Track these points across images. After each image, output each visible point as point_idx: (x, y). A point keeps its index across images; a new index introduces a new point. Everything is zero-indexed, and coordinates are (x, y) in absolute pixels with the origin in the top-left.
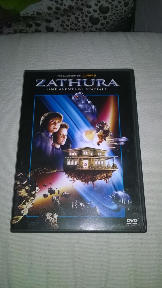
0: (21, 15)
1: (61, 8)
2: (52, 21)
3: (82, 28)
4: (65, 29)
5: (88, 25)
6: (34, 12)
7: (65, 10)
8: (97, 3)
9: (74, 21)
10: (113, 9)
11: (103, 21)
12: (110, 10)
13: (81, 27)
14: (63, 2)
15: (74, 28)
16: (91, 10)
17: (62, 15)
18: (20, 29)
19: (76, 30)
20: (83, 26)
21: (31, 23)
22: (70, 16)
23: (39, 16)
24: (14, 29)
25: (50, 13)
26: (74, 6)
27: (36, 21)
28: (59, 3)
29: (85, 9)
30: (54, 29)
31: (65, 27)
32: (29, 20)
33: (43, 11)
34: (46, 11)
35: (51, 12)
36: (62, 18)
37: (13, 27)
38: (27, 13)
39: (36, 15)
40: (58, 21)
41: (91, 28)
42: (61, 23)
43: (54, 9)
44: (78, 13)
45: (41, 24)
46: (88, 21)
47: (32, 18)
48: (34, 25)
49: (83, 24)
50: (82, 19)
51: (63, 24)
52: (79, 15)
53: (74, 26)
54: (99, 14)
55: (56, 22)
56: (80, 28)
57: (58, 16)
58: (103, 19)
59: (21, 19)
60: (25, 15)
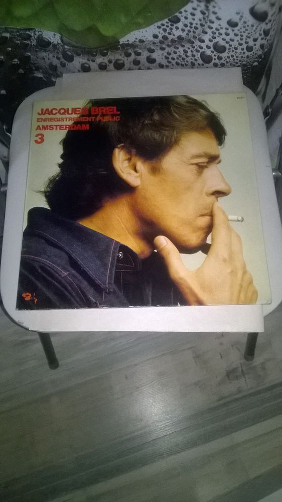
0: (121, 43)
2: (156, 51)
3: (190, 64)
4: (169, 62)
5: (197, 62)
6: (136, 39)
8: (212, 39)
9: (182, 55)
10: (231, 50)
11: (217, 61)
12: (227, 50)
13: (190, 62)
14: (171, 31)
15: (180, 63)
16: (203, 45)
17: (169, 46)
19: (182, 65)
20: (192, 62)
21: (130, 51)
22: (178, 48)
23: (141, 44)
26: (184, 36)
27: (136, 50)
29: (197, 43)
30: (157, 59)
31: (170, 60)
32: (129, 48)
34: (151, 38)
35: (156, 40)
36: (168, 49)
38: (128, 41)
39: (138, 43)
40: (163, 52)
42: (165, 54)
43: (160, 37)
44: (187, 45)
46: (198, 58)
47: (133, 46)
48: (133, 54)
49: (192, 59)
50: (191, 53)
51: (168, 56)
52: (189, 49)
53: (181, 60)
54: (213, 52)
55: (161, 52)
56: (187, 63)
57: (164, 46)
58: (218, 58)
60: (125, 43)
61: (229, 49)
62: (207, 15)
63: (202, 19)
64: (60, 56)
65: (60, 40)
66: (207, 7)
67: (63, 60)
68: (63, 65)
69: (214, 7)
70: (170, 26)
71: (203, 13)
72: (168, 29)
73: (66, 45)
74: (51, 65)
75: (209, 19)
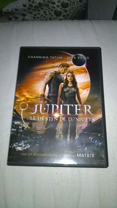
0: (4, 12)
1: (33, 5)
2: (27, 14)
5: (53, 17)
6: (13, 8)
7: (36, 6)
9: (43, 14)
10: (71, 4)
11: (65, 14)
13: (48, 18)
16: (55, 6)
17: (34, 10)
19: (44, 20)
20: (50, 18)
21: (11, 17)
22: (39, 11)
23: (16, 12)
26: (42, 3)
27: (15, 16)
28: (31, 1)
29: (51, 5)
31: (37, 18)
32: (10, 14)
33: (19, 8)
34: (22, 7)
35: (25, 8)
36: (34, 13)
38: (8, 10)
39: (14, 11)
40: (31, 15)
41: (56, 19)
42: (33, 16)
44: (45, 8)
45: (19, 17)
46: (53, 14)
48: (13, 18)
49: (49, 16)
50: (49, 12)
51: (35, 17)
52: (46, 10)
53: (43, 18)
54: (61, 9)
57: (31, 11)
58: (64, 12)
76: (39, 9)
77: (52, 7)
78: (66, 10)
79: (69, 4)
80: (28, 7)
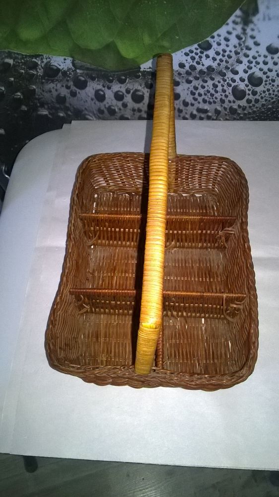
0: (142, 70)
7: (201, 72)
14: (201, 60)
18: (134, 89)
24: (127, 87)
25: (181, 72)
26: (214, 67)
28: (196, 60)
30: (181, 95)
37: (127, 83)
41: (232, 104)
59: (141, 75)
60: (147, 70)
61: (266, 81)
62: (244, 39)
63: (238, 45)
64: (71, 83)
65: (71, 65)
66: (244, 30)
67: (73, 88)
68: (74, 94)
69: (253, 30)
70: (199, 54)
71: (239, 37)
72: (197, 57)
73: (78, 69)
74: (59, 97)
75: (247, 44)
76: (205, 78)
77: (230, 79)
78: (255, 90)
79: (264, 81)
80: (188, 70)
